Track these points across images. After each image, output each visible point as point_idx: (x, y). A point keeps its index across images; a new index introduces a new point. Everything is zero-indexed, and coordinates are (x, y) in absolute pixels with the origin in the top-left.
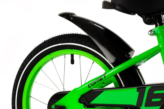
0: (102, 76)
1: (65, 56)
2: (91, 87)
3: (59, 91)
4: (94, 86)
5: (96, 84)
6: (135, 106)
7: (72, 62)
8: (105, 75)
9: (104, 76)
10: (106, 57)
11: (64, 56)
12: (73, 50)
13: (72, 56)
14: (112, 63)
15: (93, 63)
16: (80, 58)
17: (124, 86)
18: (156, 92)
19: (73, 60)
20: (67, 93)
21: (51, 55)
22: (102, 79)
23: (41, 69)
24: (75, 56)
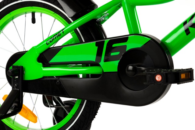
0: (60, 32)
1: (26, 15)
2: (49, 43)
3: (18, 51)
4: (52, 43)
5: (54, 40)
6: (94, 62)
7: (34, 21)
8: (64, 30)
9: (62, 32)
10: (65, 11)
11: (24, 15)
12: (33, 7)
13: (33, 14)
14: (70, 17)
15: (54, 21)
16: (41, 16)
17: (84, 41)
18: (114, 45)
19: (35, 19)
20: (25, 53)
21: (10, 14)
22: (61, 35)
23: (1, 30)
24: (36, 14)
